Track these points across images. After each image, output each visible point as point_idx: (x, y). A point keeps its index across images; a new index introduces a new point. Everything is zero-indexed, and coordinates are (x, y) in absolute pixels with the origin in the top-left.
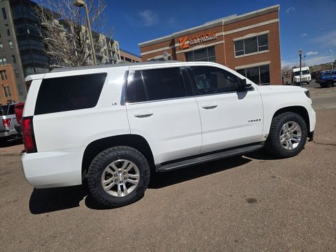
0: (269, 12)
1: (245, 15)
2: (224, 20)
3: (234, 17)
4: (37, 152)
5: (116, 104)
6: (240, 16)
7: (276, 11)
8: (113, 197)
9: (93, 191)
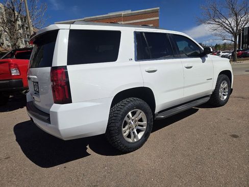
0: (153, 12)
1: (138, 11)
2: (123, 13)
3: (129, 12)
4: (71, 102)
5: (131, 59)
6: (133, 12)
7: (156, 11)
8: (129, 143)
9: (116, 138)
